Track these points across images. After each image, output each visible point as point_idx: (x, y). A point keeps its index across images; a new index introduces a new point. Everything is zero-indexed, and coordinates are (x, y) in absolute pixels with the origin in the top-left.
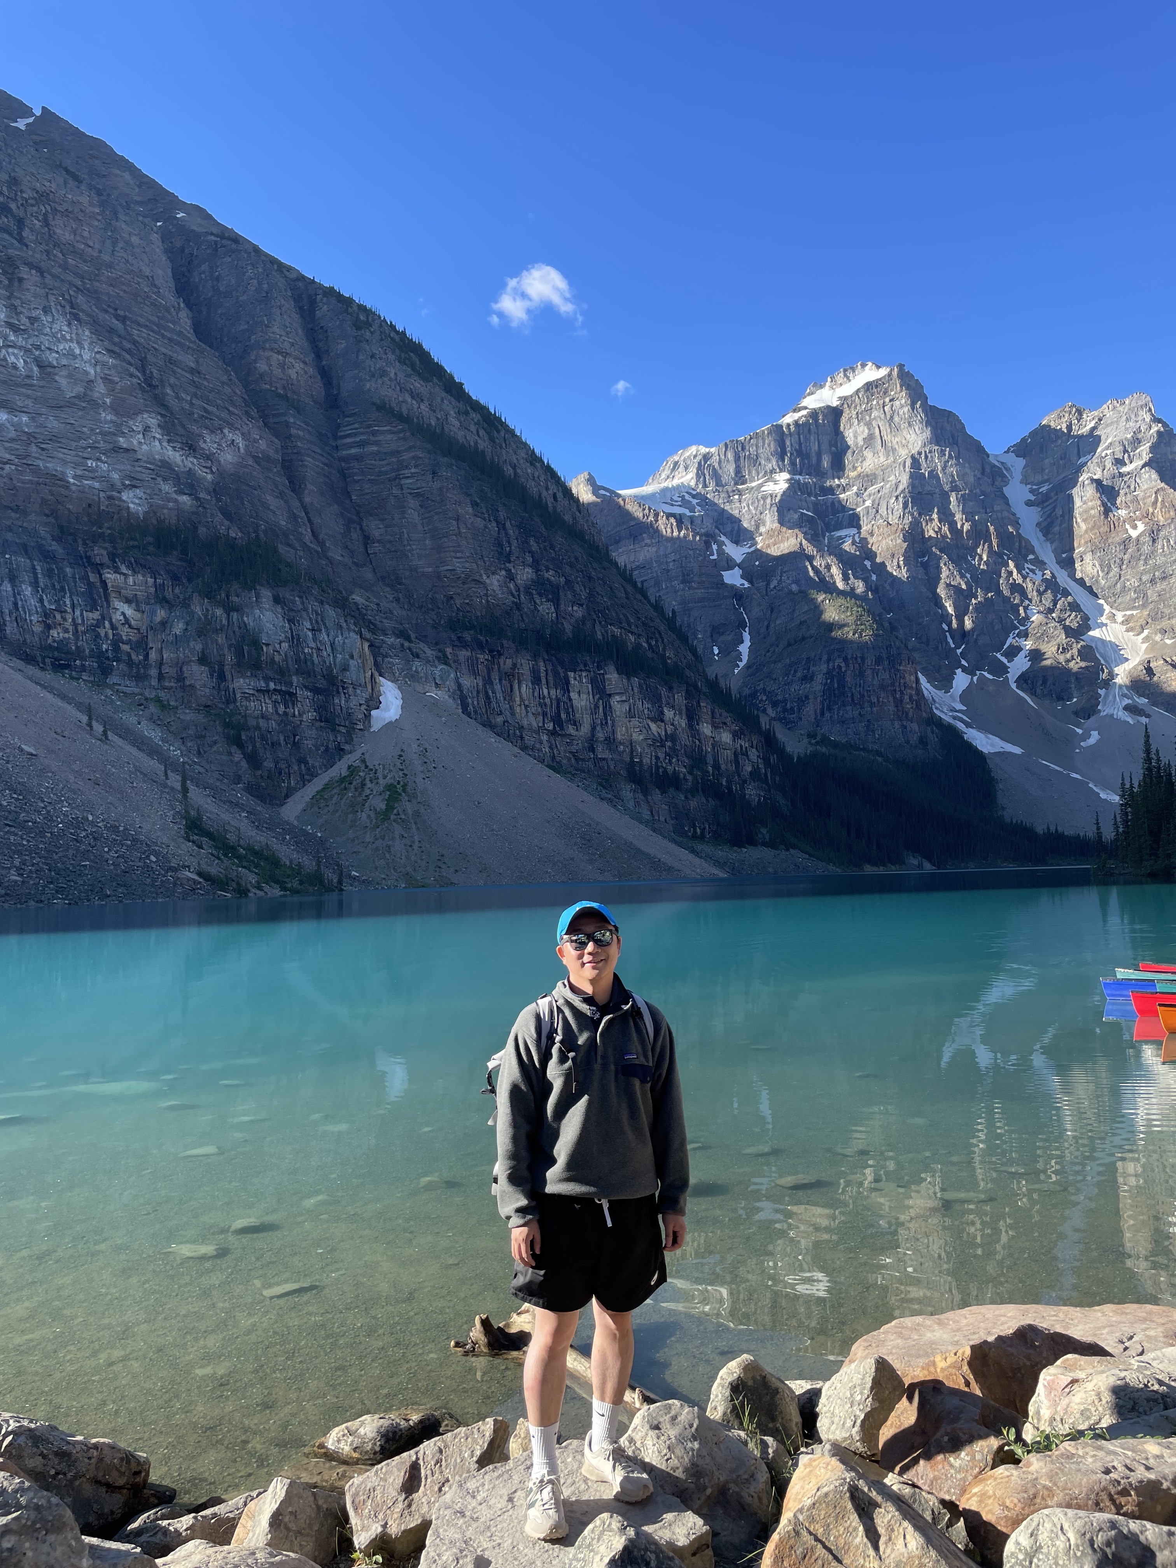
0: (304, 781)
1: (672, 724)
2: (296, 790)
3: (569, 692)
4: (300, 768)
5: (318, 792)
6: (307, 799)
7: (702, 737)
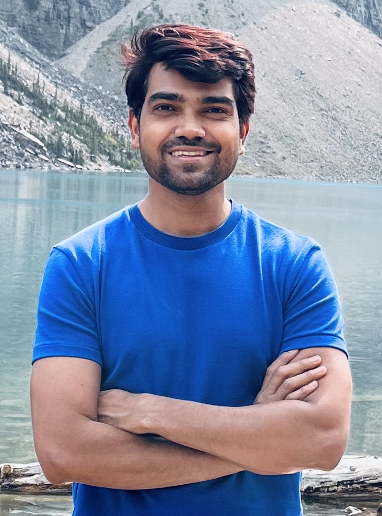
0: (85, 28)
2: (77, 38)
4: (81, 11)
5: (104, 43)
6: (91, 51)
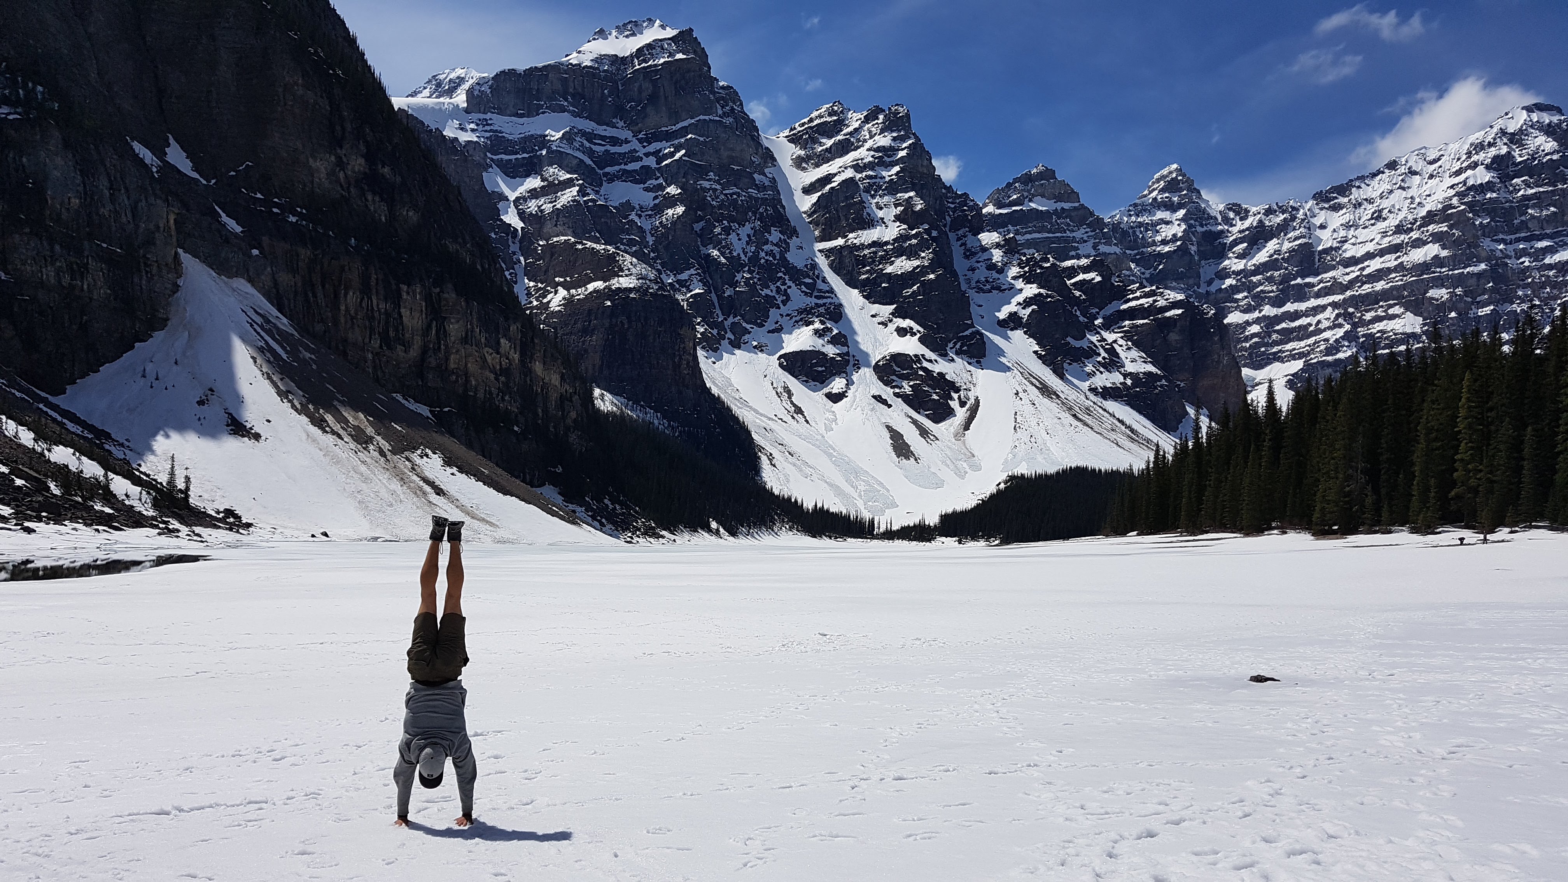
1: (507, 358)
3: (399, 308)
7: (533, 375)
